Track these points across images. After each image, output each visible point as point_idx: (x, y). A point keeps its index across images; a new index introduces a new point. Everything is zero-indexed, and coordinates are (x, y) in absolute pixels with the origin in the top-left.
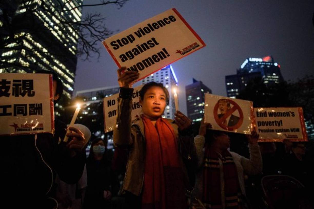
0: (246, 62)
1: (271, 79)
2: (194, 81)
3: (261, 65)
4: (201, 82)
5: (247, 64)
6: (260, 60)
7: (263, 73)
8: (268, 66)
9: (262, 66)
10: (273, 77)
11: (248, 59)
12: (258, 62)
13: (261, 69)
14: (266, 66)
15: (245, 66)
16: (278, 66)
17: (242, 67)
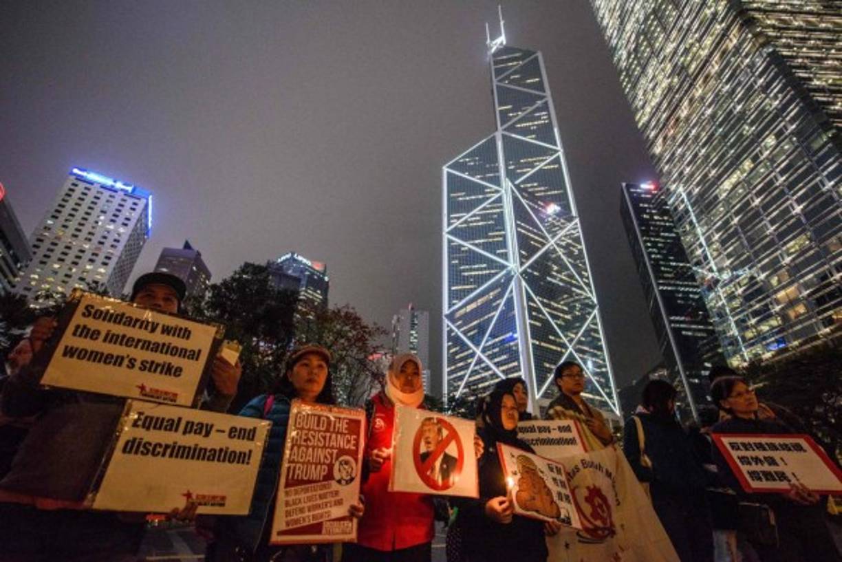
0: (288, 256)
1: (311, 297)
2: (187, 246)
3: (306, 270)
4: (199, 254)
5: (287, 260)
6: (309, 263)
7: (303, 282)
8: (316, 277)
9: (307, 273)
10: (315, 294)
11: (293, 254)
12: (305, 264)
13: (304, 276)
14: (313, 274)
15: (284, 261)
16: (328, 282)
17: (279, 261)
